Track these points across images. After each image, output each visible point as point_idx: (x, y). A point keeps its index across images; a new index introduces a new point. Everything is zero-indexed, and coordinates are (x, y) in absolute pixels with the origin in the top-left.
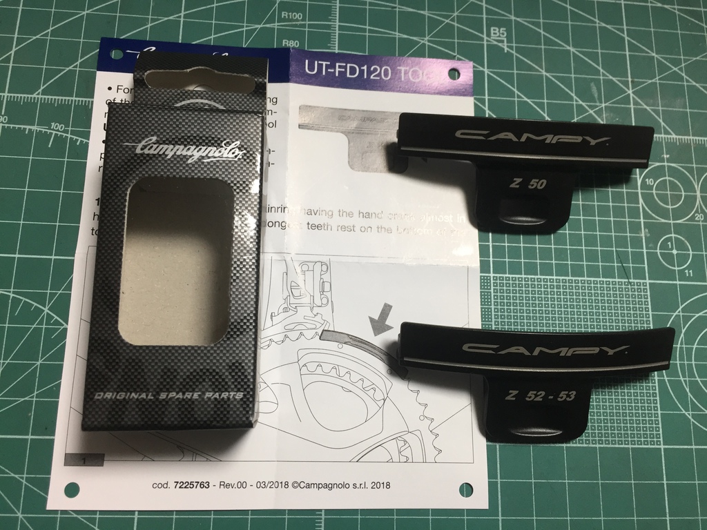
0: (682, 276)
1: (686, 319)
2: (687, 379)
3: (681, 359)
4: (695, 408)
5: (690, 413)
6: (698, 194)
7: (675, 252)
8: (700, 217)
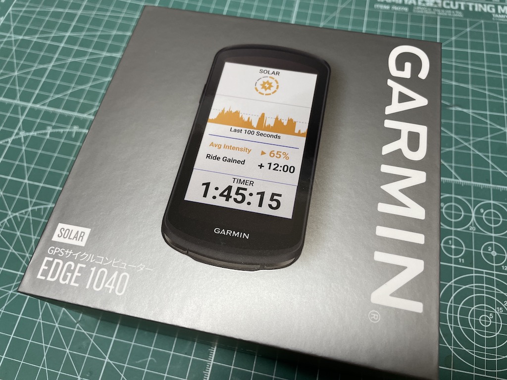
0: (457, 261)
1: (456, 288)
2: (453, 325)
3: (450, 312)
4: (456, 344)
5: (453, 347)
6: (473, 215)
7: (453, 247)
8: (473, 228)
